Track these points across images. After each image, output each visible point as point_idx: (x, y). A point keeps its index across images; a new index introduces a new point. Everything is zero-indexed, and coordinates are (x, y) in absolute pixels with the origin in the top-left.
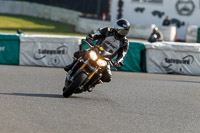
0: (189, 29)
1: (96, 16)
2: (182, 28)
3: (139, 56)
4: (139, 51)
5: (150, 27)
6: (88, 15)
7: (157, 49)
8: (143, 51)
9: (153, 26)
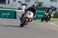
1: (2, 3)
5: (17, 6)
8: (15, 13)
9: (18, 6)
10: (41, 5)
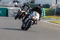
0: (21, 3)
2: (19, 3)
3: (6, 12)
4: (6, 10)
7: (11, 9)
8: (7, 10)
9: (10, 3)
10: (33, 2)
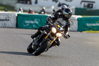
1: (24, 2)
6: (21, 2)
9: (53, 7)
10: (91, 6)
